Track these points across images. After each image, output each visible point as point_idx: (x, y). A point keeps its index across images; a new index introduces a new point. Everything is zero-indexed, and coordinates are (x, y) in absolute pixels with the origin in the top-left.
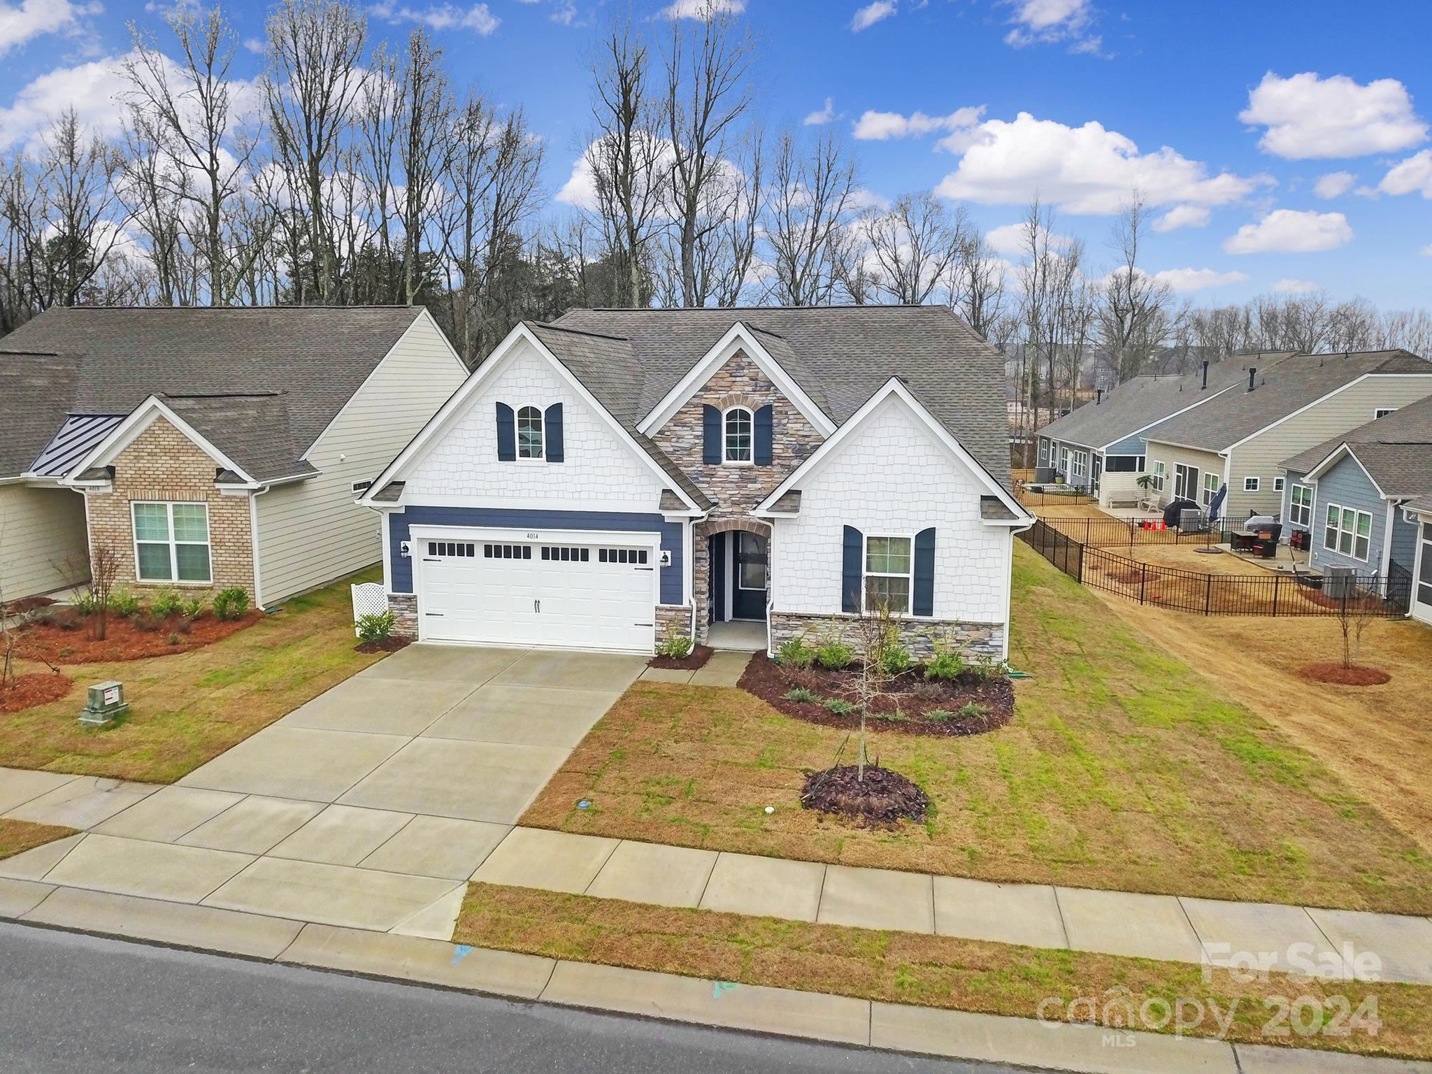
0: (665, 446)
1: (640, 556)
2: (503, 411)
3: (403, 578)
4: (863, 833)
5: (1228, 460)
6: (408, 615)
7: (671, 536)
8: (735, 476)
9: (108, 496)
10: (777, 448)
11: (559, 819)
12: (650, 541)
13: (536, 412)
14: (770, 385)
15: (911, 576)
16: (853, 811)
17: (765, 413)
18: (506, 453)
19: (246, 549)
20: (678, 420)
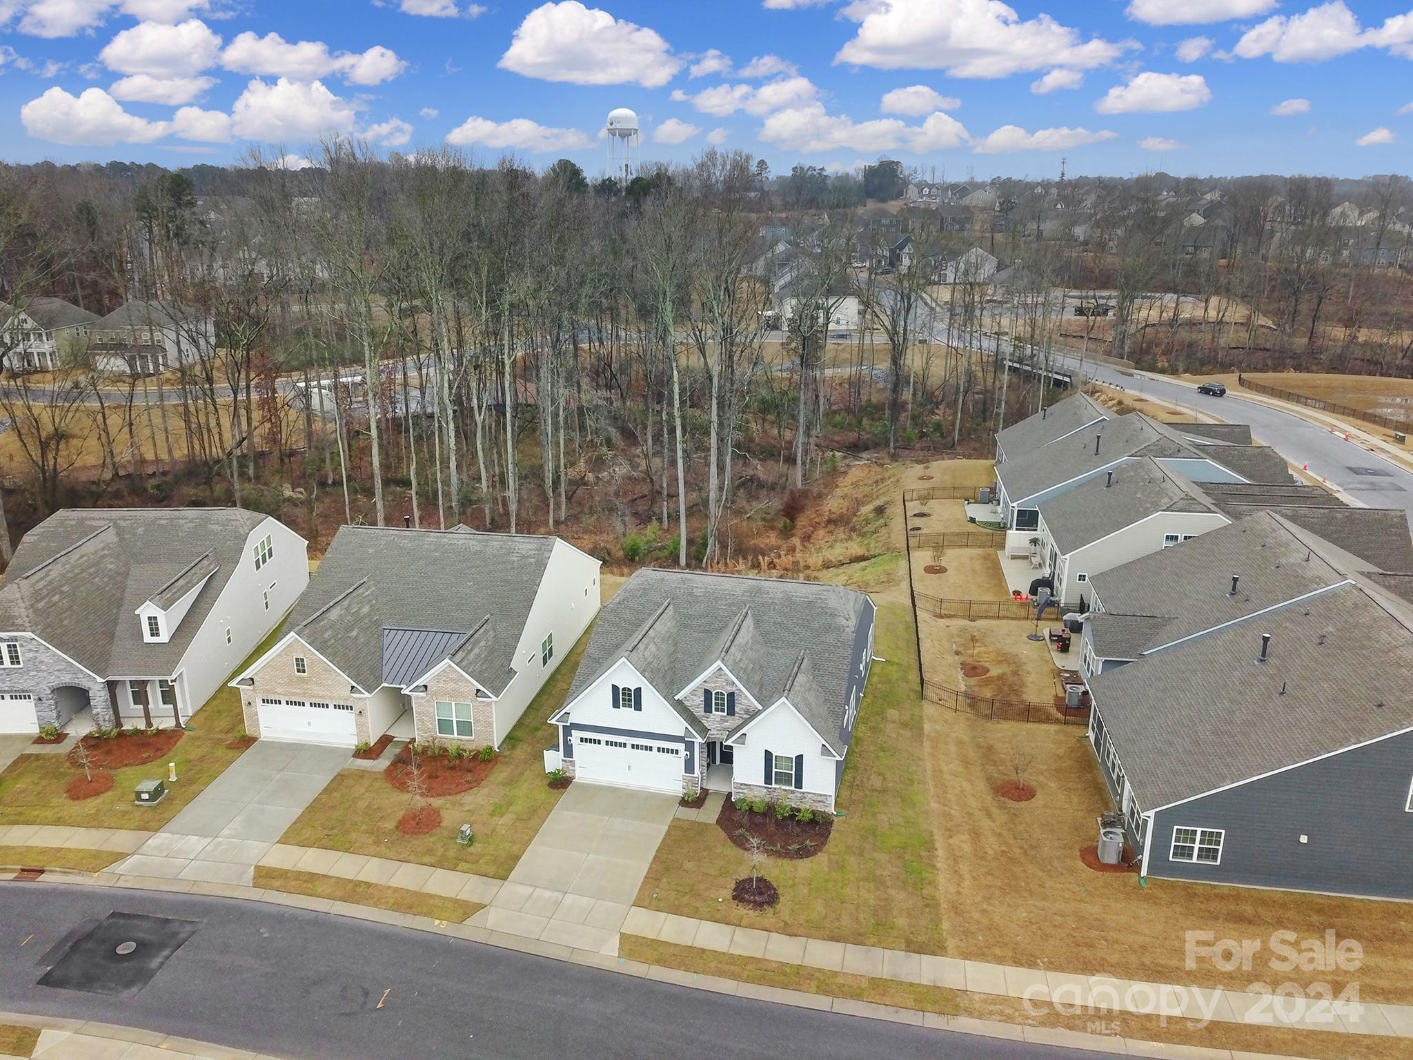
0: (687, 703)
1: (677, 752)
2: (615, 688)
3: (568, 751)
4: (751, 912)
5: (1067, 562)
6: (571, 768)
7: (690, 746)
8: (718, 719)
9: (423, 698)
10: (737, 709)
11: (646, 903)
12: (681, 747)
13: (629, 690)
14: (733, 683)
15: (793, 772)
16: (749, 902)
17: (731, 695)
18: (616, 704)
19: (490, 725)
20: (693, 693)
